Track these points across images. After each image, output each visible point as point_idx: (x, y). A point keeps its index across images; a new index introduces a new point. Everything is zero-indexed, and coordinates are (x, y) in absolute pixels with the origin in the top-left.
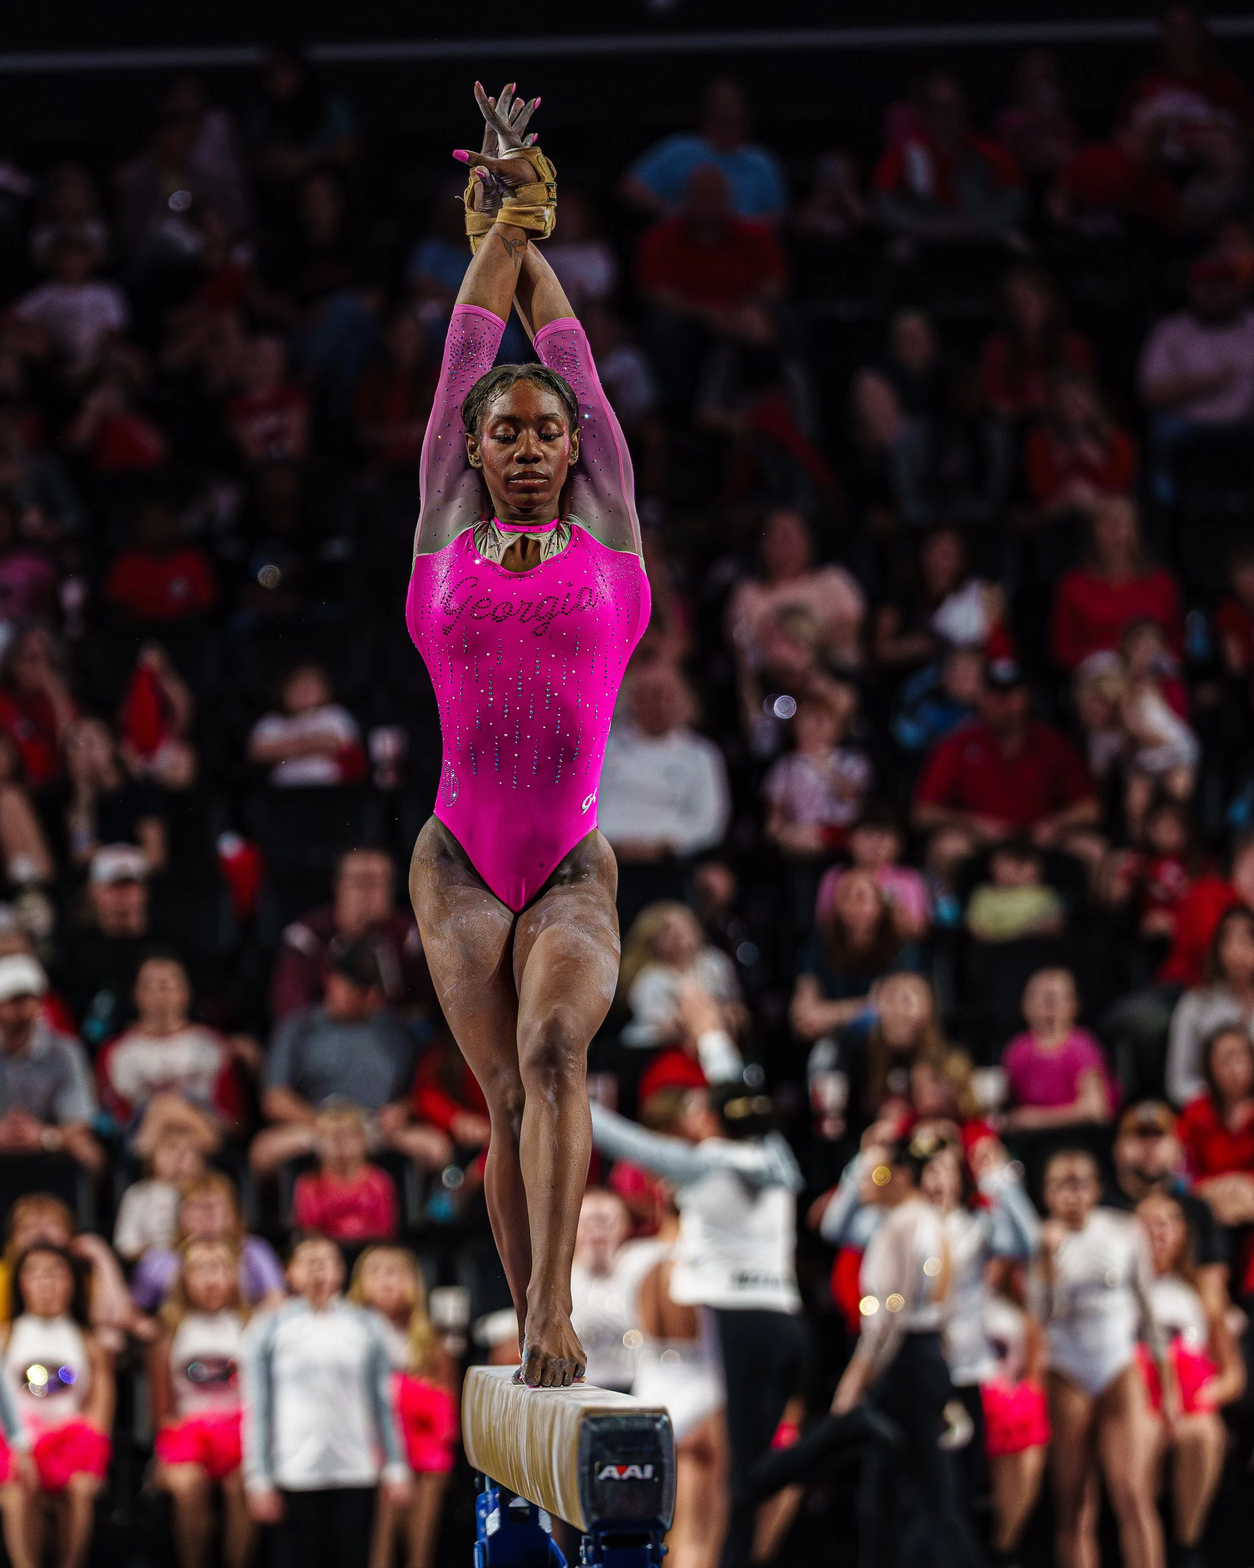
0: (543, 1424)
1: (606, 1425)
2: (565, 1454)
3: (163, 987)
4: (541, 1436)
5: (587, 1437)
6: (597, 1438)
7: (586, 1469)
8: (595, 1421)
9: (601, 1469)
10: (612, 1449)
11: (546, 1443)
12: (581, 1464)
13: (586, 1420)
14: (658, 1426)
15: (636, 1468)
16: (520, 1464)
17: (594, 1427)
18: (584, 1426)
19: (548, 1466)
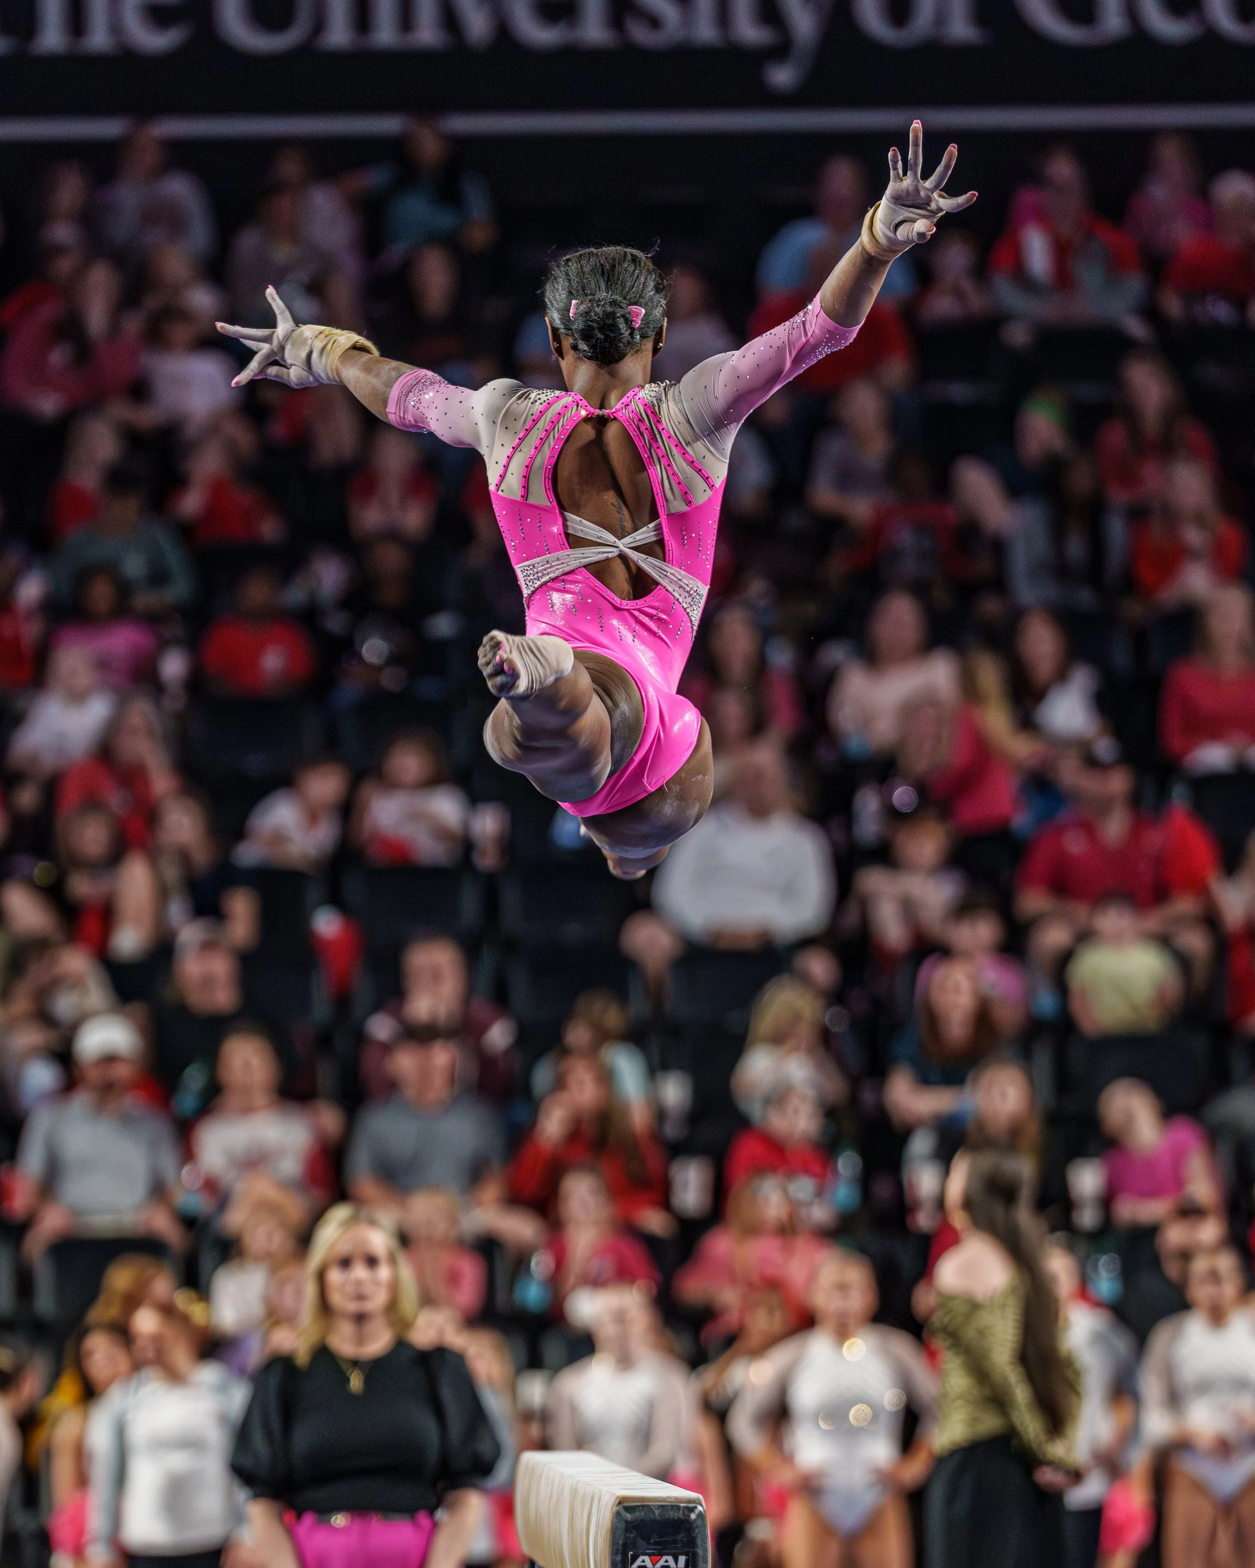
0: (582, 1512)
1: (638, 1515)
2: (600, 1541)
3: (247, 1066)
4: (581, 1523)
5: (622, 1525)
6: (630, 1527)
7: (619, 1558)
8: (628, 1509)
9: (634, 1558)
10: (647, 1539)
11: (585, 1531)
12: (614, 1552)
13: (620, 1508)
14: (693, 1516)
15: (670, 1559)
16: (562, 1551)
17: (629, 1516)
18: (618, 1514)
19: (585, 1551)
